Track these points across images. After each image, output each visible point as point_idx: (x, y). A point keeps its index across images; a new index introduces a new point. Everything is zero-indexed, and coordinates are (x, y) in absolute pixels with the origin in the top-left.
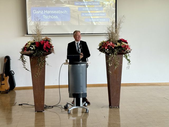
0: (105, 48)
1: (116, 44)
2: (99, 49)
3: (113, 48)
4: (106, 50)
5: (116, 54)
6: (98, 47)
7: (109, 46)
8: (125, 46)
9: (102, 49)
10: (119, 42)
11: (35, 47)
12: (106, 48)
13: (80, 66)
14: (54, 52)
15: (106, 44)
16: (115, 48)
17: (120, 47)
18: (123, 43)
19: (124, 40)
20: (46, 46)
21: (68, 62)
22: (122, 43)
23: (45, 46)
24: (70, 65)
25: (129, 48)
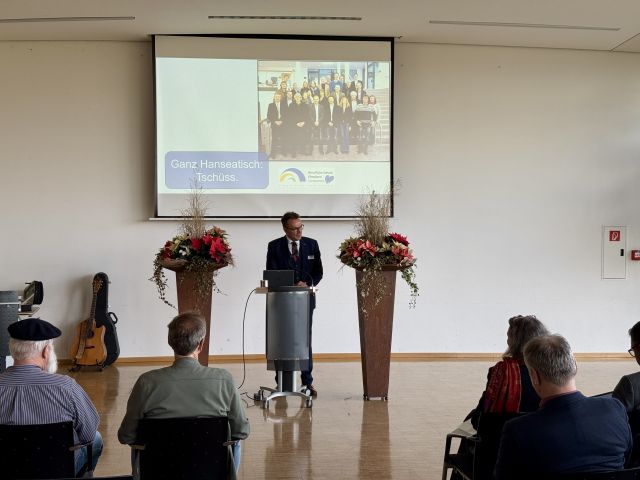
0: (353, 255)
1: (381, 247)
2: (340, 257)
3: (373, 255)
4: (356, 259)
5: (378, 270)
6: (339, 253)
7: (362, 250)
8: (401, 251)
9: (347, 257)
10: (387, 242)
11: (191, 250)
12: (355, 255)
13: (295, 295)
14: (232, 263)
15: (355, 245)
16: (378, 254)
17: (388, 253)
18: (397, 244)
19: (399, 236)
20: (216, 249)
21: (267, 285)
22: (394, 245)
23: (213, 248)
24: (271, 294)
25: (410, 257)
